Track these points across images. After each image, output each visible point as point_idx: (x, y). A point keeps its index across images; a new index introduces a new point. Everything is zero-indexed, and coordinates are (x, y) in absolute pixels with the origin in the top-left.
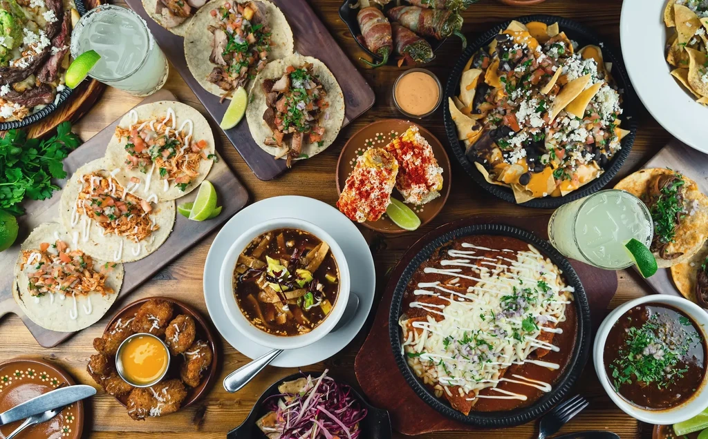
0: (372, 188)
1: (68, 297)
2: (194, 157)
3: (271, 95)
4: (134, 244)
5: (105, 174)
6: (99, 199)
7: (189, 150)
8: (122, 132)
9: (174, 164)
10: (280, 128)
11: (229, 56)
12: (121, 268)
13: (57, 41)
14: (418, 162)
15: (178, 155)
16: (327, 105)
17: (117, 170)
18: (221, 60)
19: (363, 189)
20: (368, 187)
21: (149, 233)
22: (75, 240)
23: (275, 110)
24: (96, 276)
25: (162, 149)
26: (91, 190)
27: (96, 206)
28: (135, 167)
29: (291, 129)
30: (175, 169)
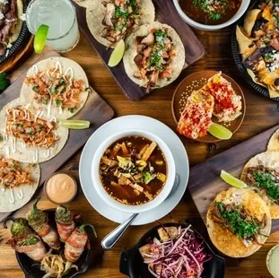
0: (200, 116)
1: (7, 190)
2: (77, 90)
3: (141, 46)
4: (45, 150)
5: (21, 108)
6: (21, 123)
7: (73, 87)
8: (29, 80)
9: (65, 96)
10: (145, 67)
11: (115, 20)
12: (38, 166)
13: (9, 15)
14: (226, 95)
15: (67, 90)
16: (174, 55)
17: (29, 105)
18: (110, 23)
19: (195, 117)
20: (197, 116)
21: (54, 142)
22: (7, 153)
23: (143, 55)
24: (23, 173)
25: (57, 87)
26: (14, 119)
27: (20, 128)
28: (40, 101)
29: (152, 68)
30: (66, 99)
